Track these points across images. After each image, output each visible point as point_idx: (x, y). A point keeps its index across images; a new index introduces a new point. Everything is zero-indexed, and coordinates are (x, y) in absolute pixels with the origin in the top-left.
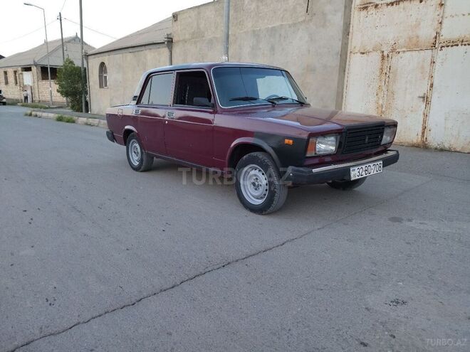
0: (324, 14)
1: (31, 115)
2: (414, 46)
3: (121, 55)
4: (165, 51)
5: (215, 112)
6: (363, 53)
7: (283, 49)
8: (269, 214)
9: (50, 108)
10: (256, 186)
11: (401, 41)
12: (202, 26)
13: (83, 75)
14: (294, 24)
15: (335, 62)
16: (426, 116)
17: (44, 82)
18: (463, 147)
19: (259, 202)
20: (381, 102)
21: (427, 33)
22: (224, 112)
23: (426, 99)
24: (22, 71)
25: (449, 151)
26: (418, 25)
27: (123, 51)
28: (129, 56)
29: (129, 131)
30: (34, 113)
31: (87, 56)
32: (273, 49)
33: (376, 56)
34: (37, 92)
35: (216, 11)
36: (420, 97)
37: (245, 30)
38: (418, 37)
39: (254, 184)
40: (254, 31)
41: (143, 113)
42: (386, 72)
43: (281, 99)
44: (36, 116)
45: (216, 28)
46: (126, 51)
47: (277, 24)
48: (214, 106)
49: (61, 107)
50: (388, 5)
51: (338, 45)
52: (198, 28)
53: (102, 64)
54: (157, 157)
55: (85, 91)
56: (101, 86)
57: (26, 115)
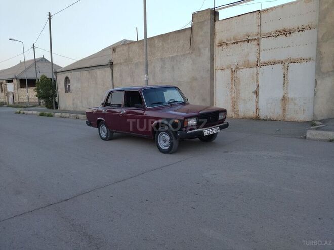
0: (199, 50)
1: (20, 113)
2: (247, 65)
3: (79, 72)
4: (109, 69)
5: (145, 110)
6: (222, 70)
7: (179, 68)
8: (171, 153)
9: (27, 107)
10: (165, 142)
11: (241, 63)
12: (131, 55)
13: (53, 84)
14: (184, 55)
15: (207, 75)
16: (257, 102)
17: (22, 89)
18: (277, 118)
19: (166, 148)
20: (233, 96)
21: (253, 58)
22: (149, 109)
23: (256, 93)
24: (6, 82)
25: (269, 120)
26: (248, 54)
27: (81, 70)
28: (85, 73)
29: (100, 120)
30: (22, 111)
31: (56, 73)
32: (173, 67)
33: (228, 72)
34: (17, 96)
35: (139, 47)
36: (253, 92)
37: (157, 57)
38: (249, 61)
39: (164, 141)
40: (162, 58)
41: (108, 111)
42: (234, 80)
43: (175, 101)
44: (24, 113)
45: (140, 56)
46: (83, 69)
47: (175, 54)
48: (144, 107)
49: (35, 106)
50: (232, 44)
51: (208, 66)
52: (129, 56)
53: (67, 78)
54: (116, 132)
55: (54, 95)
56: (66, 92)
57: (16, 113)
